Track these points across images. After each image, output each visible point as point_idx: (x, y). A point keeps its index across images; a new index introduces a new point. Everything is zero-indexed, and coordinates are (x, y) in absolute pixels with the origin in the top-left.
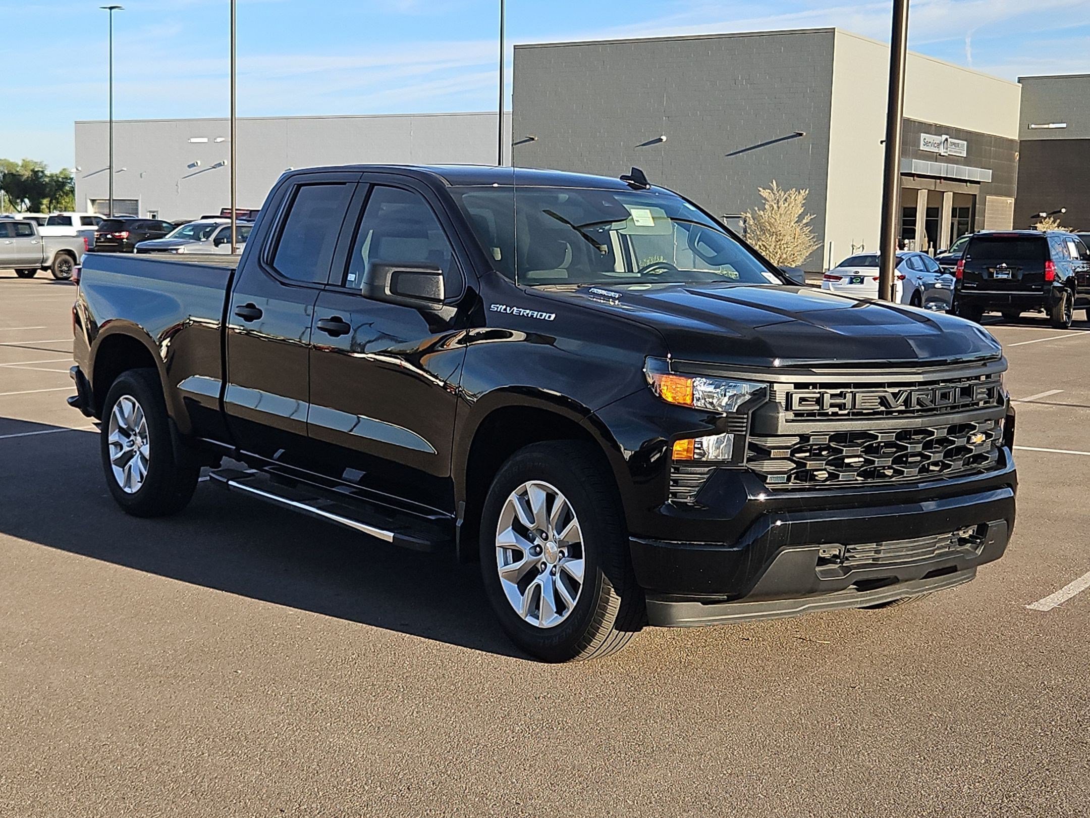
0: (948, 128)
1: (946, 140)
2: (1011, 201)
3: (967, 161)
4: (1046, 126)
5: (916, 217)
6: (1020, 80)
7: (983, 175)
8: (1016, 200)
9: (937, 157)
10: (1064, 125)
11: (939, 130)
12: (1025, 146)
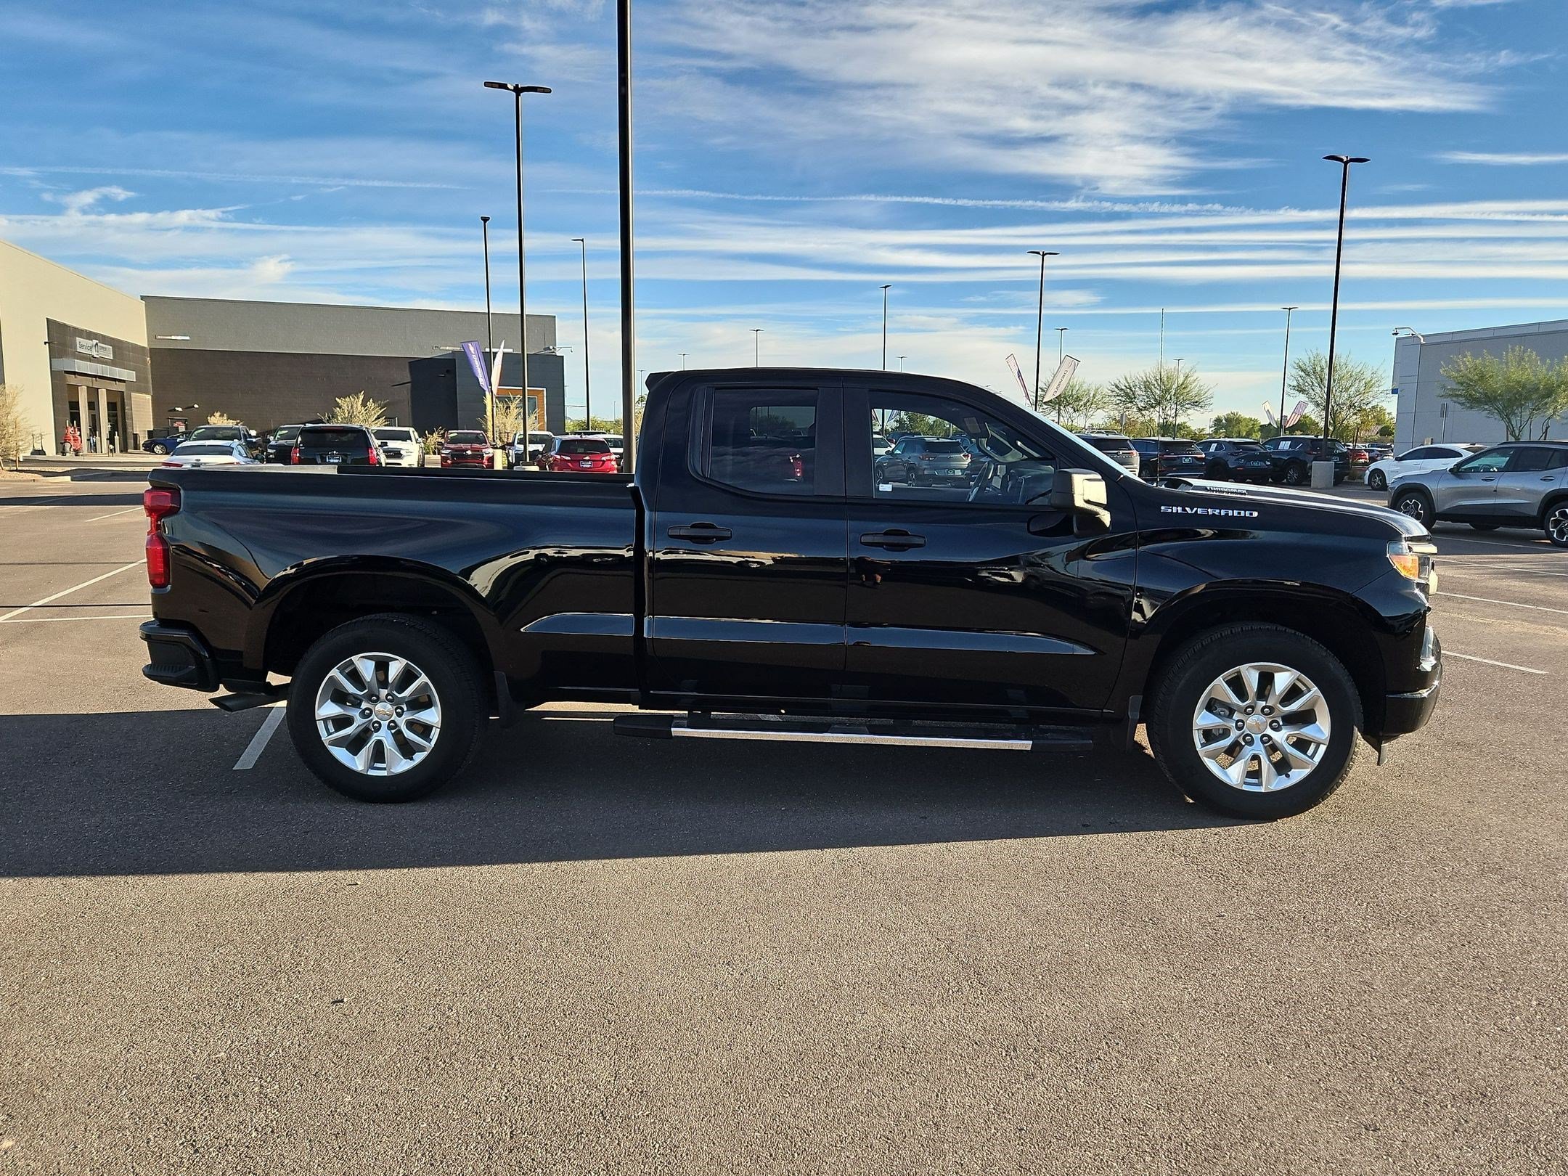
0: (96, 334)
1: (97, 344)
2: (149, 397)
3: (113, 363)
4: (169, 338)
5: (79, 410)
6: (143, 298)
7: (129, 375)
8: (152, 396)
9: (91, 359)
10: (188, 338)
11: (90, 335)
12: (153, 352)
